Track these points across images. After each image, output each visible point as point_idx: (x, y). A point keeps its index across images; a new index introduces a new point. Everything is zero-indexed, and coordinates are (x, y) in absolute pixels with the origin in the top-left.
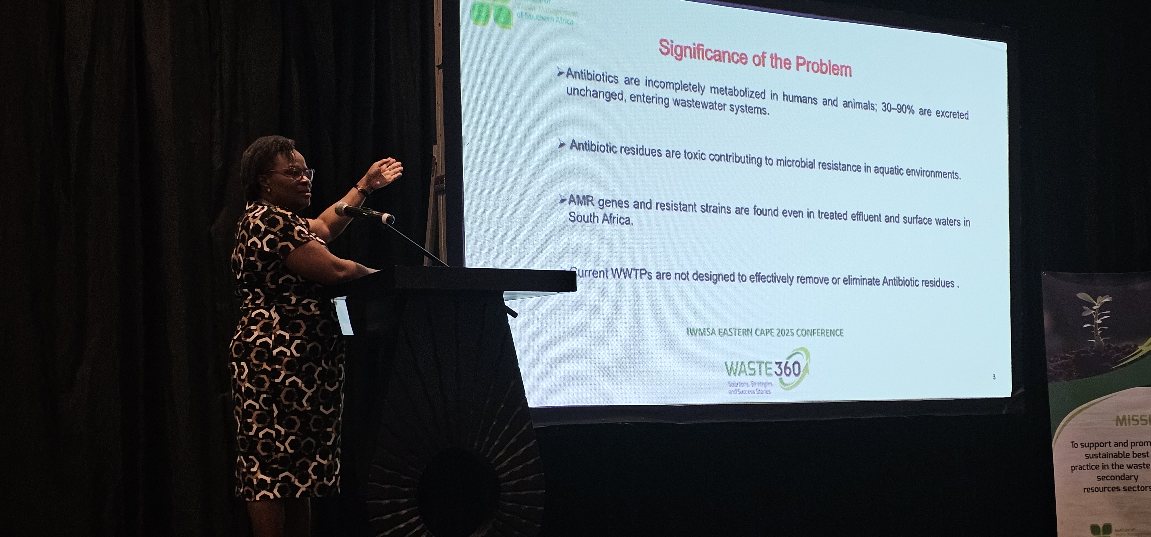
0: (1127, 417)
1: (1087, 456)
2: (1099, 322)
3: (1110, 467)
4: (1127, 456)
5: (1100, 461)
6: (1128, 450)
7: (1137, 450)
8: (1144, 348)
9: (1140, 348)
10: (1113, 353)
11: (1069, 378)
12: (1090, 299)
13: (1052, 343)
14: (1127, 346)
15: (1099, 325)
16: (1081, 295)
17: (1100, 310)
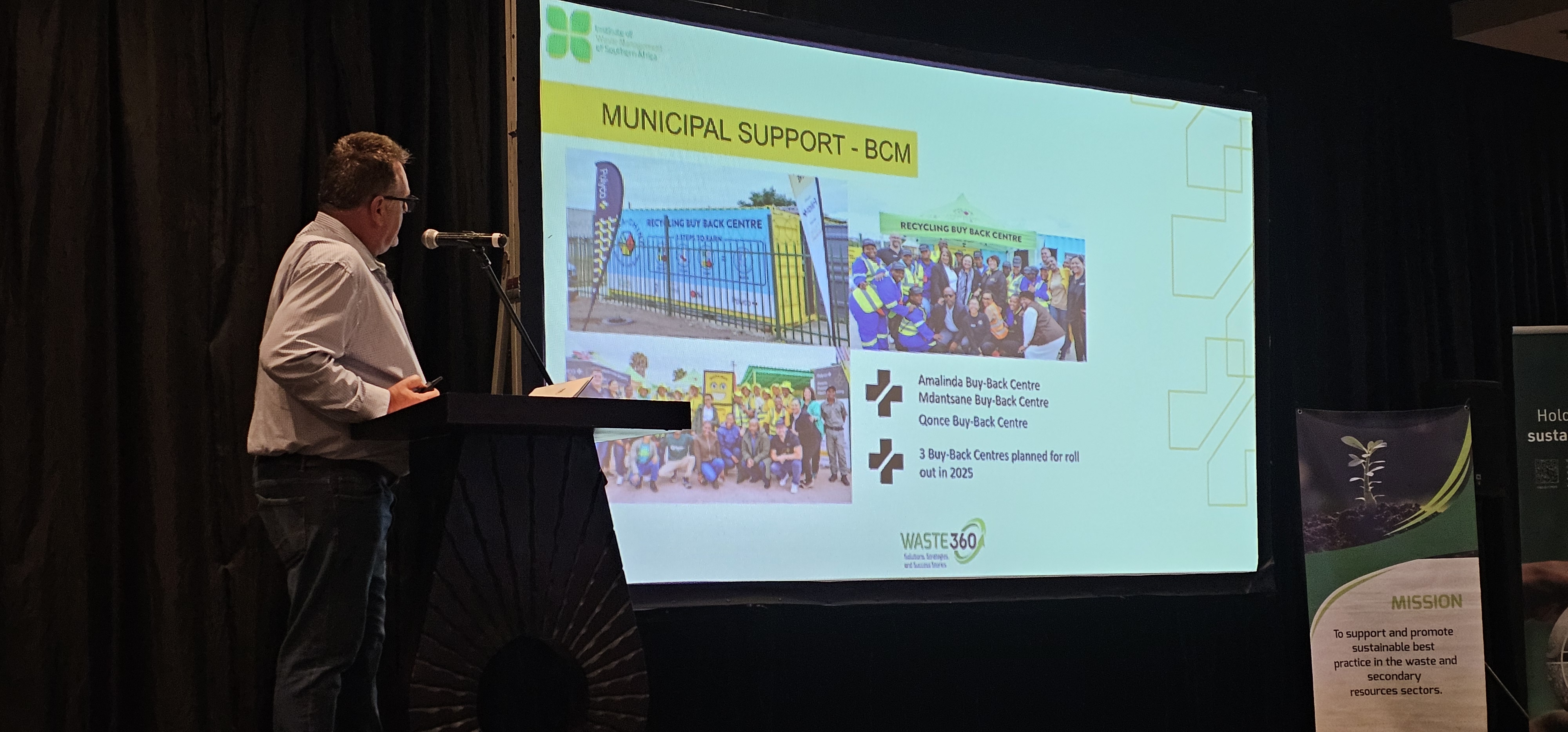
0: (1406, 599)
1: (1355, 649)
2: (1370, 474)
3: (1385, 663)
4: (1407, 648)
5: (1371, 655)
6: (1407, 640)
7: (1420, 640)
8: (1428, 509)
9: (1423, 508)
10: (1387, 515)
11: (1332, 547)
12: (1359, 444)
13: (1311, 501)
14: (1406, 506)
15: (1371, 478)
16: (1348, 440)
17: (1372, 459)
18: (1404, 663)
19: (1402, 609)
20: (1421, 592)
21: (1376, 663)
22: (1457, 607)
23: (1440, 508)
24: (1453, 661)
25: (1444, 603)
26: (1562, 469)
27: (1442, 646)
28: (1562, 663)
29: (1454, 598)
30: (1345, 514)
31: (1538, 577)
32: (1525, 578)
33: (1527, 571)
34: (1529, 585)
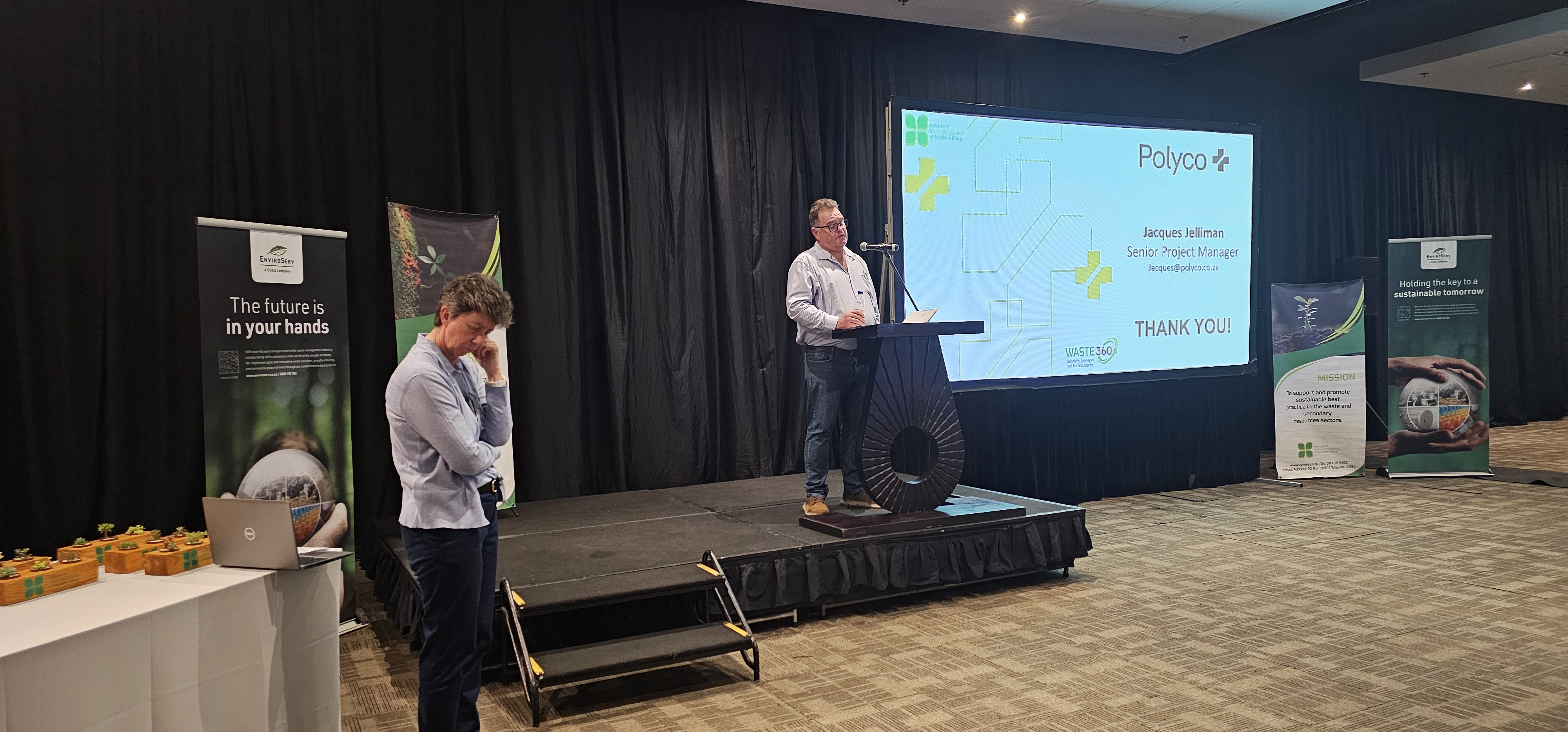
0: (1325, 376)
1: (1298, 401)
2: (1309, 315)
3: (1313, 407)
4: (1325, 400)
5: (1306, 403)
6: (1325, 396)
7: (1332, 396)
8: (1339, 331)
9: (1336, 331)
10: (1317, 335)
11: (1287, 351)
13: (1277, 329)
14: (1327, 330)
15: (1309, 317)
16: (1297, 298)
17: (1310, 307)
18: (1323, 407)
19: (1323, 381)
20: (1334, 372)
21: (1309, 407)
22: (1352, 379)
23: (1346, 331)
24: (1349, 406)
25: (1345, 378)
26: (1413, 310)
27: (1344, 399)
28: (1407, 407)
29: (1351, 375)
30: (1294, 335)
31: (1397, 365)
32: (1389, 365)
33: (1391, 362)
34: (1391, 369)
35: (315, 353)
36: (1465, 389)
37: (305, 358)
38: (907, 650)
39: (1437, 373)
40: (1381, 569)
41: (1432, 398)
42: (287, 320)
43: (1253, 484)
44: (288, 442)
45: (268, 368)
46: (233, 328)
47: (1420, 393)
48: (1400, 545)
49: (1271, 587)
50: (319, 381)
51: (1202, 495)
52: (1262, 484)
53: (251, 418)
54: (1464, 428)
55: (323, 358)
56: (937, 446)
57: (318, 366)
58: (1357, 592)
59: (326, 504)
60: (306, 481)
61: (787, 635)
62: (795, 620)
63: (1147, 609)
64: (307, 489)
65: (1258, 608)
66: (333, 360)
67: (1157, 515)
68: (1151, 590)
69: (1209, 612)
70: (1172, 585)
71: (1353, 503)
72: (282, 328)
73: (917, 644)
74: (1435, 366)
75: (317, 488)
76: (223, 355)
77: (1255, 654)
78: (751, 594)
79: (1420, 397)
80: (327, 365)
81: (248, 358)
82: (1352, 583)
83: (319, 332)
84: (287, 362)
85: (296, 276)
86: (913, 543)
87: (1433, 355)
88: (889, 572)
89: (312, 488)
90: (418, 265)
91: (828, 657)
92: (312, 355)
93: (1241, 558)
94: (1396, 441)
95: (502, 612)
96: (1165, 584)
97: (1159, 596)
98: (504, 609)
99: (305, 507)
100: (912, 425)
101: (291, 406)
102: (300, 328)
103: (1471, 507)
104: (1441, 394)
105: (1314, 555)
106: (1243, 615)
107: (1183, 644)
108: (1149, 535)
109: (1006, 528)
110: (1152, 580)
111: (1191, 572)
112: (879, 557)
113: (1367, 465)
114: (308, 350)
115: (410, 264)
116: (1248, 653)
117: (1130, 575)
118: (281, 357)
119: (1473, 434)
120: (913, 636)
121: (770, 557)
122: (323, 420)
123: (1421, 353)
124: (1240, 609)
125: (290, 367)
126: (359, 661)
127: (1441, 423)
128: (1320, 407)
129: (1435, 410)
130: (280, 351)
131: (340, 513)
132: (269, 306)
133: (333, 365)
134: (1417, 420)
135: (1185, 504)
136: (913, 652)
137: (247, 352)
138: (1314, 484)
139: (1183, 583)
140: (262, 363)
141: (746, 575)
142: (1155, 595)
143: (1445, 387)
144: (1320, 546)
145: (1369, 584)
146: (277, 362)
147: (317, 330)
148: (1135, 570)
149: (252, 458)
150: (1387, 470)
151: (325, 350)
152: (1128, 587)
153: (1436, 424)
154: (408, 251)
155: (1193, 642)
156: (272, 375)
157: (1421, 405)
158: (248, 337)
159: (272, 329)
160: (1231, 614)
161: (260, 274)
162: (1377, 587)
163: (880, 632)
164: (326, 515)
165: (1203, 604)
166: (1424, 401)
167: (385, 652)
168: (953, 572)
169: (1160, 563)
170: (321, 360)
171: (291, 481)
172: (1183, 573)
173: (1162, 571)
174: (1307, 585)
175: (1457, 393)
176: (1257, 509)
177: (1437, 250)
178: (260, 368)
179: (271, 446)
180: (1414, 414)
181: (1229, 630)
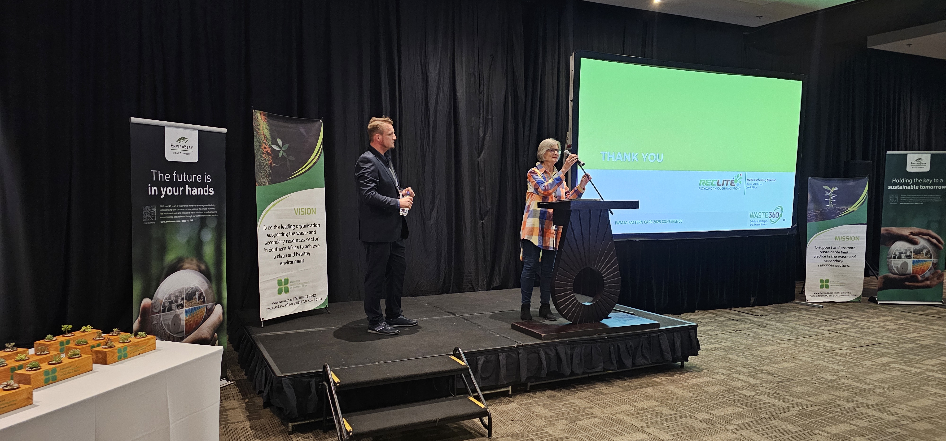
0: (840, 237)
1: (821, 252)
2: (832, 198)
3: (831, 257)
4: (839, 252)
5: (827, 254)
6: (839, 250)
7: (843, 250)
8: (851, 209)
9: (849, 209)
10: (836, 211)
11: (816, 220)
12: (829, 189)
13: (811, 206)
14: (843, 208)
15: (832, 199)
16: (825, 187)
17: (833, 193)
18: (837, 257)
19: (838, 241)
20: (846, 235)
21: (828, 257)
22: (857, 240)
23: (855, 209)
24: (854, 257)
25: (853, 239)
26: (899, 198)
27: (851, 252)
28: (892, 259)
29: (856, 237)
30: (822, 210)
31: (887, 232)
32: (882, 232)
33: (883, 230)
34: (883, 234)
35: (205, 207)
36: (930, 249)
37: (198, 211)
38: (587, 418)
39: (913, 238)
40: (890, 371)
41: (908, 254)
42: (187, 186)
43: (790, 304)
44: (187, 265)
45: (175, 217)
46: (153, 190)
47: (901, 251)
48: (897, 353)
49: (820, 381)
50: (207, 225)
51: (760, 311)
52: (796, 305)
53: (163, 249)
54: (928, 274)
55: (210, 211)
56: (604, 280)
57: (207, 216)
58: (878, 387)
59: (209, 305)
60: (197, 290)
61: (506, 403)
62: (510, 393)
63: (741, 394)
64: (198, 295)
65: (815, 397)
66: (216, 212)
67: (733, 324)
68: (741, 380)
69: (782, 398)
70: (753, 376)
71: (859, 321)
72: (184, 191)
73: (592, 414)
74: (912, 233)
75: (204, 294)
76: (146, 208)
77: (821, 432)
78: (483, 376)
79: (901, 253)
80: (212, 216)
81: (162, 210)
82: (873, 380)
83: (207, 193)
84: (187, 213)
85: (193, 157)
86: (587, 345)
87: (910, 226)
88: (572, 363)
89: (201, 294)
90: (271, 150)
91: (535, 421)
92: (203, 209)
93: (795, 358)
94: (884, 280)
95: (323, 385)
96: (749, 376)
97: (746, 384)
98: (325, 383)
99: (195, 307)
100: (588, 266)
101: (188, 242)
102: (196, 191)
103: (937, 327)
104: (914, 252)
105: (842, 358)
106: (806, 401)
107: (771, 422)
108: (731, 339)
109: (646, 336)
110: (740, 372)
111: (764, 368)
112: (566, 353)
113: (863, 295)
114: (201, 206)
115: (266, 150)
116: (816, 431)
117: (725, 368)
118: (183, 210)
119: (933, 278)
120: (589, 408)
121: (496, 352)
122: (209, 251)
123: (903, 225)
124: (803, 397)
125: (189, 216)
126: (229, 409)
127: (913, 270)
128: (836, 257)
129: (910, 262)
130: (182, 206)
131: (218, 310)
132: (176, 176)
133: (216, 215)
134: (897, 267)
135: (750, 317)
136: (591, 420)
137: (161, 206)
138: (830, 306)
139: (761, 376)
140: (171, 214)
141: (480, 363)
142: (744, 384)
143: (917, 247)
144: (845, 352)
145: (883, 381)
146: (181, 213)
147: (206, 192)
148: (727, 364)
149: (163, 276)
150: (877, 299)
151: (211, 205)
152: (725, 377)
153: (910, 270)
154: (265, 141)
155: (777, 421)
156: (177, 221)
157: (901, 258)
158: (162, 197)
159: (177, 191)
160: (798, 400)
161: (171, 156)
162: (890, 384)
163: (567, 404)
164: (210, 312)
165: (777, 392)
166: (903, 256)
167: (245, 403)
168: (612, 363)
169: (742, 360)
170: (208, 212)
171: (187, 290)
172: (759, 368)
173: (746, 366)
174: (843, 381)
175: (925, 251)
176: (798, 323)
177: (918, 160)
178: (169, 217)
179: (175, 268)
180: (896, 263)
181: (798, 412)
